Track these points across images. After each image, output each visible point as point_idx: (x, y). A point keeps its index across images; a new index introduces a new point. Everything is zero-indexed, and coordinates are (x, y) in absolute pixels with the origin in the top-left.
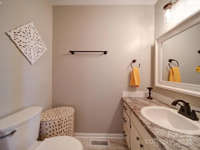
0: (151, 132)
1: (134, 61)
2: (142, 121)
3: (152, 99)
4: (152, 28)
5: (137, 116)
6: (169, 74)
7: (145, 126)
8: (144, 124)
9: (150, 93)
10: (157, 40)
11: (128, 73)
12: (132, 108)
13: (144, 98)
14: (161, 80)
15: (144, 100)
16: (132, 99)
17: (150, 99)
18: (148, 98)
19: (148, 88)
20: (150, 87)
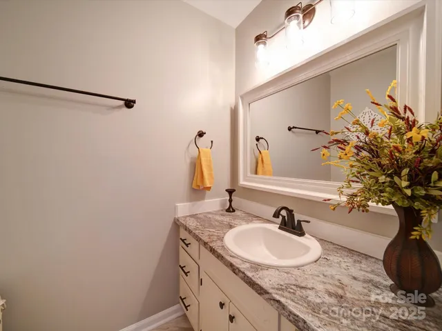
0: (257, 284)
1: (201, 134)
2: (234, 264)
3: (234, 211)
4: (231, 73)
5: (220, 257)
6: (257, 163)
7: (241, 274)
8: (239, 271)
9: (230, 201)
10: (242, 97)
11: (188, 161)
12: (206, 239)
13: (222, 212)
14: (249, 174)
15: (222, 215)
16: (200, 218)
17: (230, 212)
18: (228, 210)
19: (227, 190)
20: (230, 188)
